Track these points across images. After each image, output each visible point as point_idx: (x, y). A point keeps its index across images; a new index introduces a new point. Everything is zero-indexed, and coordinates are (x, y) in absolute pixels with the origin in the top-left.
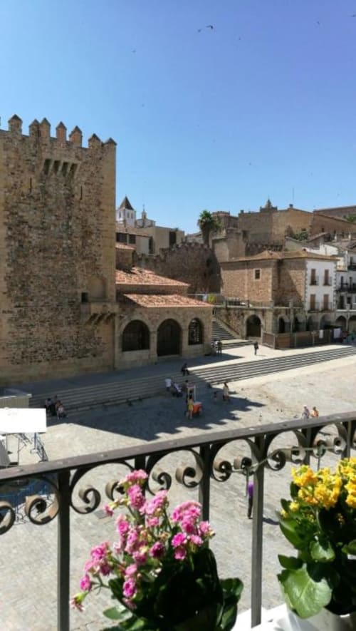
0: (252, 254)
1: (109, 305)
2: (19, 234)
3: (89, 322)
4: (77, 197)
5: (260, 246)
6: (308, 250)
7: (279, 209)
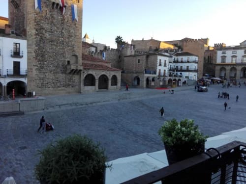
1: (79, 66)
3: (70, 73)
4: (66, 20)
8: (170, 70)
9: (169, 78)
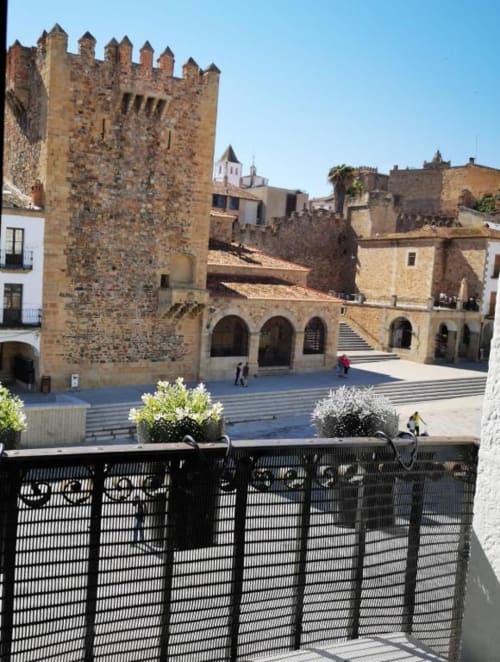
0: (407, 230)
1: (196, 293)
2: (87, 194)
3: (169, 315)
4: (164, 146)
5: (418, 218)
6: (492, 226)
7: (452, 165)
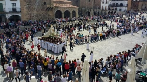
8: (109, 6)
9: (109, 11)
